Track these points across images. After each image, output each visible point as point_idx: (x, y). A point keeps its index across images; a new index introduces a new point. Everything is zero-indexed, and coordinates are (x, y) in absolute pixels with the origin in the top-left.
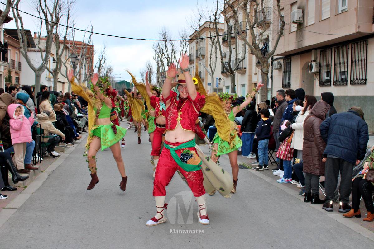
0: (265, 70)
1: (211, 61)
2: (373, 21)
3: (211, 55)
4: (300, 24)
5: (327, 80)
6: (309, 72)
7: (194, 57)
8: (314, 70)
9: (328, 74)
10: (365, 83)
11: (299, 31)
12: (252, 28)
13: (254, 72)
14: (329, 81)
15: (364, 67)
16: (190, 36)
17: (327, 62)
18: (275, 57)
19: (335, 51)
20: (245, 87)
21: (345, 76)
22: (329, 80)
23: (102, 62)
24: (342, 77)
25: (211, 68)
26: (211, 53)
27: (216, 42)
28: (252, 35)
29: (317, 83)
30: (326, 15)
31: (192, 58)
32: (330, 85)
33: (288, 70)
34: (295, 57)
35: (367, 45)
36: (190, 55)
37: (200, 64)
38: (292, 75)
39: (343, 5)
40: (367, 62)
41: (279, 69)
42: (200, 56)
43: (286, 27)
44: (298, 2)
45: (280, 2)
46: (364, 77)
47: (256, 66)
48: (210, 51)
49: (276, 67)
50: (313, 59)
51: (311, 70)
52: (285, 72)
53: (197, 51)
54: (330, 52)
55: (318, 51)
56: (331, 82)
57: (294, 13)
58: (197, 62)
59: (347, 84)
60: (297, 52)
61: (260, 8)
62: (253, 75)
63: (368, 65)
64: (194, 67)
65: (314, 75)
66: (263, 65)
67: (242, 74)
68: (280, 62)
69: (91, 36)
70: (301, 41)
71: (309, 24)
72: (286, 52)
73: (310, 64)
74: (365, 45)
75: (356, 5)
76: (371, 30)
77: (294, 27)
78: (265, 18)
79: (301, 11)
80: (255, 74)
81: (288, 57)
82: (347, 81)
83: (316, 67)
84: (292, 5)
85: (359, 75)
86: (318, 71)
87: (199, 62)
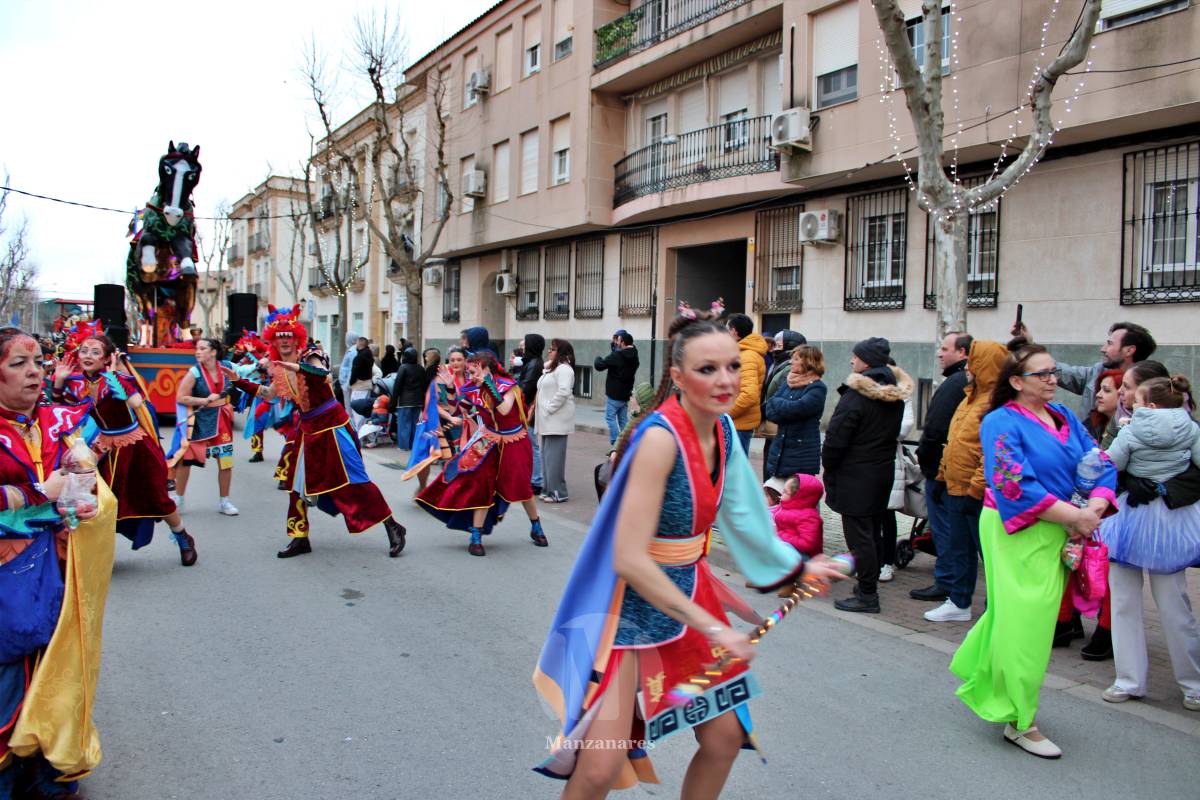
0: (413, 287)
1: (292, 263)
2: (612, 205)
3: (293, 251)
4: (480, 200)
5: (531, 308)
6: (498, 292)
7: (243, 252)
8: (506, 289)
9: (533, 296)
10: (601, 317)
11: (477, 212)
12: (388, 204)
13: (381, 289)
14: (535, 311)
15: (599, 286)
16: (234, 205)
17: (531, 275)
18: (428, 260)
19: (546, 255)
20: (361, 318)
21: (565, 303)
22: (534, 308)
23: (17, 258)
24: (560, 303)
25: (292, 278)
26: (293, 246)
27: (304, 225)
28: (387, 217)
29: (511, 313)
30: (530, 185)
31: (239, 254)
32: (538, 318)
33: (453, 286)
34: (468, 261)
35: (604, 246)
36: (235, 247)
37: (258, 267)
38: (462, 298)
39: (561, 170)
40: (605, 278)
41: (437, 284)
42: (258, 250)
43: (454, 205)
44: (476, 156)
45: (445, 156)
46: (599, 305)
47: (389, 276)
48: (291, 243)
49: (430, 281)
50: (504, 267)
51: (501, 288)
52: (448, 291)
53: (251, 238)
54: (536, 255)
55: (515, 253)
56: (538, 313)
57: (468, 176)
58: (250, 264)
59: (568, 318)
60: (474, 251)
61: (403, 164)
62: (381, 296)
63: (605, 283)
64: (242, 272)
65: (507, 299)
66: (410, 277)
67: (355, 292)
68: (436, 271)
69: (6, 197)
70: (480, 232)
71: (498, 200)
72: (451, 252)
73: (498, 277)
74: (600, 246)
75: (584, 175)
76: (611, 220)
77: (469, 205)
78: (412, 184)
79: (482, 173)
80: (384, 293)
81: (455, 261)
82: (568, 312)
83: (511, 282)
84: (463, 160)
85: (590, 301)
86: (514, 290)
87: (255, 262)
